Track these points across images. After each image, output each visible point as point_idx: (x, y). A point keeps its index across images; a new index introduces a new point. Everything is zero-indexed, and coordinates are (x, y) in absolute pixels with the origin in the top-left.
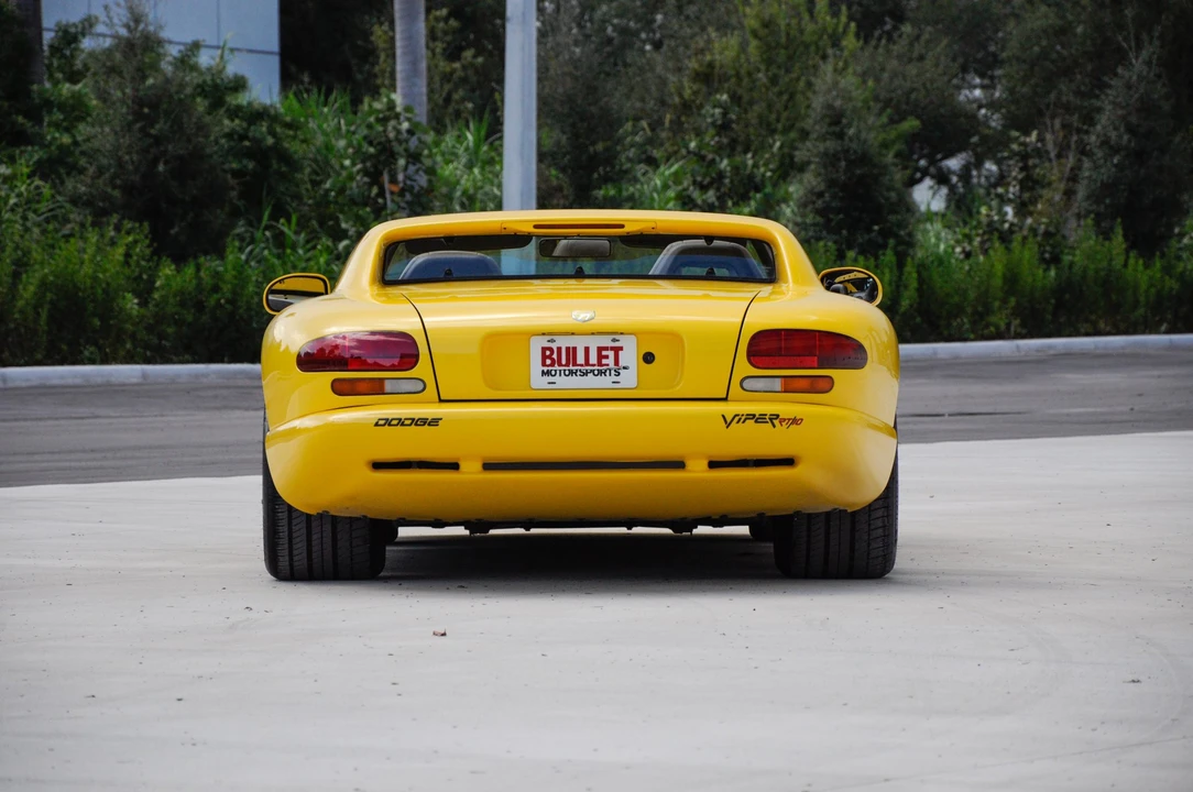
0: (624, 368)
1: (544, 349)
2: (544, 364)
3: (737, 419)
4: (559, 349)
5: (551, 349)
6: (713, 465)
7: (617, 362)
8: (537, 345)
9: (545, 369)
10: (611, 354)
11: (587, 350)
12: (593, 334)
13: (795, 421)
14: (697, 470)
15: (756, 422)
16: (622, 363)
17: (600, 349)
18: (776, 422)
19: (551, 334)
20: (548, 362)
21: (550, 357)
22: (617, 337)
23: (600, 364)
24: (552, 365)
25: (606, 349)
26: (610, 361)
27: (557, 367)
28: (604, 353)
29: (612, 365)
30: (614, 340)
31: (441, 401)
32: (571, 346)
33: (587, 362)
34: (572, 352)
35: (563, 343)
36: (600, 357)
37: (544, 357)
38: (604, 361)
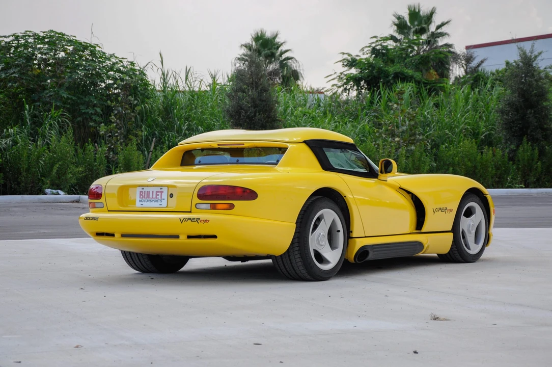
0: (164, 199)
1: (141, 192)
2: (140, 198)
3: (184, 220)
4: (145, 192)
5: (142, 192)
6: (189, 237)
7: (161, 198)
8: (139, 189)
9: (141, 199)
10: (159, 194)
11: (153, 192)
12: (153, 186)
13: (206, 221)
14: (183, 239)
15: (191, 221)
16: (163, 198)
17: (157, 192)
18: (199, 221)
19: (142, 186)
20: (141, 197)
21: (142, 195)
22: (162, 187)
23: (156, 198)
24: (142, 198)
25: (158, 192)
26: (159, 197)
27: (144, 199)
28: (158, 193)
29: (160, 198)
30: (161, 189)
31: (109, 211)
32: (148, 190)
33: (153, 198)
34: (148, 193)
35: (146, 189)
36: (157, 195)
37: (140, 195)
38: (158, 197)
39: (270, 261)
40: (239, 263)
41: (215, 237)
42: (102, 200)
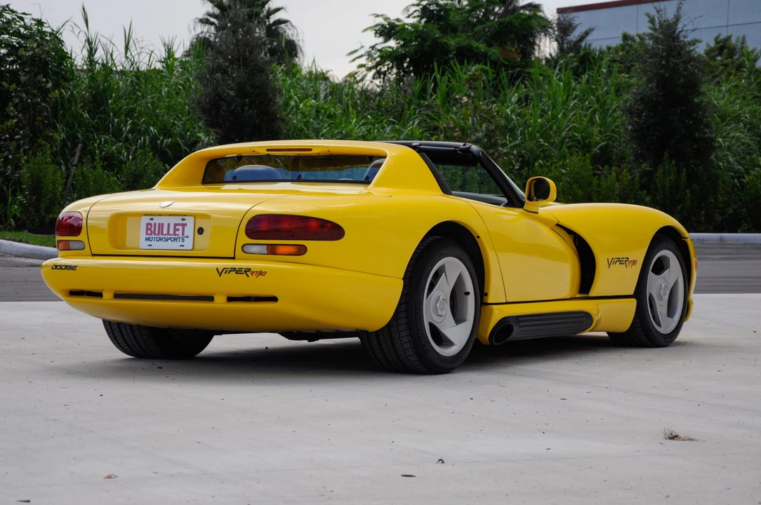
0: (187, 237)
1: (148, 224)
2: (147, 234)
3: (225, 270)
4: (155, 224)
5: (151, 224)
6: (230, 299)
7: (183, 234)
8: (145, 220)
9: (147, 236)
10: (180, 228)
11: (169, 225)
12: (170, 215)
13: (261, 273)
14: (220, 302)
15: (236, 273)
16: (186, 234)
17: (176, 225)
18: (249, 273)
19: (151, 215)
20: (149, 232)
21: (150, 229)
22: (184, 217)
23: (175, 234)
24: (151, 234)
25: (178, 225)
26: (180, 233)
27: (153, 236)
28: (177, 227)
29: (181, 235)
30: (183, 220)
31: (93, 255)
32: (161, 222)
33: (168, 234)
34: (161, 226)
35: (157, 220)
36: (175, 230)
37: (147, 229)
38: (177, 233)
39: (356, 339)
40: (304, 343)
41: (274, 299)
42: (82, 237)
